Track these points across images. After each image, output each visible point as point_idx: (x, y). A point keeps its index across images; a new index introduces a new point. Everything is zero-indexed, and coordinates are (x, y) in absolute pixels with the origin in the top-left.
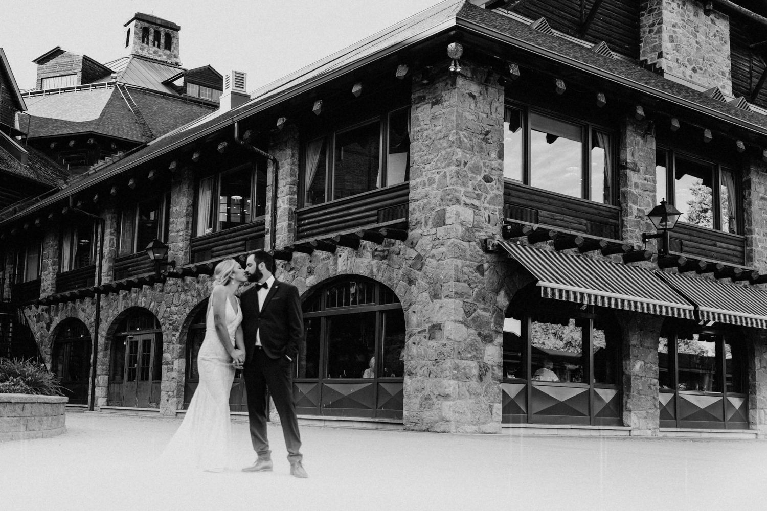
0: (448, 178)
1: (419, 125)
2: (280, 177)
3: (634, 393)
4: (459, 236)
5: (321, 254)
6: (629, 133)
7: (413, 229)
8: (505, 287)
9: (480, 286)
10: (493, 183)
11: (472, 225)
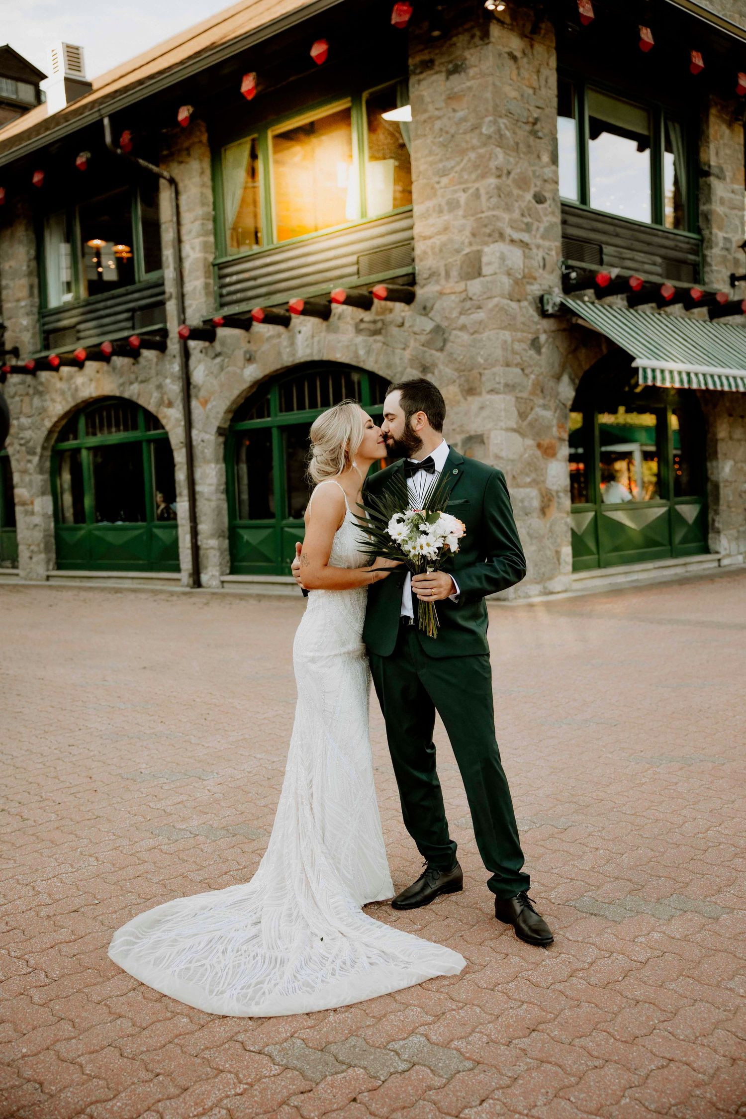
0: (484, 198)
1: (425, 111)
2: (183, 208)
3: (723, 507)
4: (506, 292)
5: (266, 330)
6: (712, 119)
7: (424, 285)
8: (569, 370)
9: (537, 370)
10: (546, 205)
11: (522, 273)
